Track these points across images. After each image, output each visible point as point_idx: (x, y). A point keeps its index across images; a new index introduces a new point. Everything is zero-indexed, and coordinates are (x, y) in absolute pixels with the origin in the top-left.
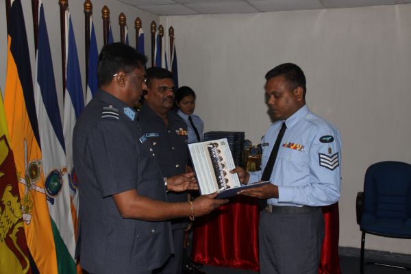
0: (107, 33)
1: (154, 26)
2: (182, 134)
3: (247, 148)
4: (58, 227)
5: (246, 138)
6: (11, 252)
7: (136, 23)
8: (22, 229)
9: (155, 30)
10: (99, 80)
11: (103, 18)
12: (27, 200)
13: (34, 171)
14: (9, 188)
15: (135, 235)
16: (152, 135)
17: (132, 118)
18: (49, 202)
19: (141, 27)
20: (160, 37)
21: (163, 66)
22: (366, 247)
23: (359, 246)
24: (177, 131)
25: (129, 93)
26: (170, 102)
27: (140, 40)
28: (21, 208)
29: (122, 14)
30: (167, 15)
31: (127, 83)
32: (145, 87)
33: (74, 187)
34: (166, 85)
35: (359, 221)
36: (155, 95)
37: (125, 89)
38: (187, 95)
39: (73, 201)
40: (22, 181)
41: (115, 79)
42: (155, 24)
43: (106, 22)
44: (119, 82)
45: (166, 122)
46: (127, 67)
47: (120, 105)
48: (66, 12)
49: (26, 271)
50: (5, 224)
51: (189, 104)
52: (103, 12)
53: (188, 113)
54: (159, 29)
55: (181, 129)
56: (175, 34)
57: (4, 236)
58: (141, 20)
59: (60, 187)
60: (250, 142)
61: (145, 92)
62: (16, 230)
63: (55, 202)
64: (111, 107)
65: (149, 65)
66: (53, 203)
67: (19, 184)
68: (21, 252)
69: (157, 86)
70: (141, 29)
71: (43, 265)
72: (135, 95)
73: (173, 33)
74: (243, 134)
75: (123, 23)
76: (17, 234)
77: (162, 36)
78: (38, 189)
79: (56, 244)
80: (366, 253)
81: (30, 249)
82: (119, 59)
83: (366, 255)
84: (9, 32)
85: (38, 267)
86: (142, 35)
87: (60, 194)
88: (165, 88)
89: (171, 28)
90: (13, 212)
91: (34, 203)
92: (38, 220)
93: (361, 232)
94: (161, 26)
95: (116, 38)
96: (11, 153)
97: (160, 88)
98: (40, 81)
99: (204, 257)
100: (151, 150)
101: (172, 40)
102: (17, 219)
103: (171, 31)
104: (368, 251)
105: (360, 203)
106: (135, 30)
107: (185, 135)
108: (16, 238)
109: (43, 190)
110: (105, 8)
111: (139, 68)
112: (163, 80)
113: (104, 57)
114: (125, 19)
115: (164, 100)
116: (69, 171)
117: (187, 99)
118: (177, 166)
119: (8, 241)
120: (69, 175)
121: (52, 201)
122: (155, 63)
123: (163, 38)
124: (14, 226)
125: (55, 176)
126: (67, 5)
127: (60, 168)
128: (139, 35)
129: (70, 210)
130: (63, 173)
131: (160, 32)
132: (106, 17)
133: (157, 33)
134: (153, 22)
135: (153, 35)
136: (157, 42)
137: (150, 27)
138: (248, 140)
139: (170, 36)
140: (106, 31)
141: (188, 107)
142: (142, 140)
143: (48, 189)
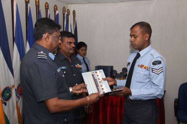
1: (64, 9)
2: (79, 67)
3: (114, 74)
4: (8, 118)
7: (54, 8)
9: (65, 11)
15: (56, 123)
16: (63, 68)
17: (53, 59)
18: (3, 105)
20: (68, 15)
21: (70, 31)
24: (76, 66)
26: (73, 50)
27: (57, 17)
29: (47, 3)
30: (72, 4)
31: (50, 40)
32: (60, 41)
33: (18, 96)
34: (71, 41)
36: (65, 46)
37: (49, 43)
38: (83, 46)
39: (18, 104)
41: (44, 37)
43: (38, 7)
44: (45, 39)
45: (70, 60)
47: (47, 51)
51: (84, 51)
52: (36, 2)
53: (83, 56)
54: (67, 11)
55: (78, 64)
56: (76, 14)
58: (57, 6)
59: (10, 96)
63: (7, 104)
64: (42, 52)
65: (62, 30)
66: (6, 105)
69: (66, 41)
70: (57, 11)
73: (75, 14)
74: (112, 67)
75: (47, 8)
77: (69, 15)
86: (58, 14)
87: (10, 100)
88: (71, 43)
89: (74, 11)
94: (68, 10)
95: (43, 15)
97: (68, 43)
100: (63, 76)
101: (74, 17)
103: (74, 12)
105: (176, 104)
106: (54, 12)
107: (80, 67)
111: (57, 31)
112: (70, 38)
113: (37, 25)
114: (48, 6)
115: (70, 49)
116: (16, 87)
118: (76, 84)
120: (16, 89)
121: (5, 104)
123: (69, 16)
125: (7, 90)
127: (11, 86)
128: (56, 14)
129: (16, 109)
130: (12, 88)
131: (68, 13)
132: (37, 4)
133: (66, 14)
134: (64, 8)
135: (64, 14)
136: (66, 18)
137: (62, 10)
138: (115, 70)
139: (73, 15)
140: (38, 12)
141: (83, 53)
142: (59, 70)
143: (3, 97)
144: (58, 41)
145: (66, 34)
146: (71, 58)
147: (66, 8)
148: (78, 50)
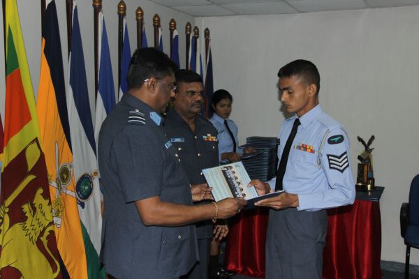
0: (141, 35)
1: (189, 27)
2: (211, 140)
4: (88, 231)
6: (42, 255)
7: (170, 24)
8: (52, 233)
9: (190, 31)
11: (137, 19)
12: (58, 203)
13: (65, 174)
14: (40, 191)
15: (161, 241)
17: (158, 123)
18: (79, 206)
19: (175, 29)
20: (195, 39)
22: (411, 262)
23: (404, 261)
24: (205, 137)
25: (158, 99)
26: (198, 107)
27: (174, 43)
28: (52, 211)
29: (156, 16)
30: (203, 16)
31: (157, 90)
32: (173, 94)
34: (195, 89)
35: (403, 234)
36: (183, 100)
37: (154, 95)
38: (224, 98)
40: (53, 185)
41: (145, 84)
43: (140, 24)
44: (149, 87)
45: (192, 127)
46: (159, 74)
48: (100, 14)
49: (56, 275)
50: (36, 226)
51: (226, 107)
52: (137, 14)
53: (224, 116)
54: (194, 31)
55: (209, 135)
57: (35, 238)
58: (176, 21)
59: (90, 191)
62: (47, 233)
63: (85, 205)
64: (137, 111)
66: (83, 208)
67: (50, 187)
68: (52, 255)
69: (185, 90)
70: (175, 31)
71: (73, 269)
72: (164, 101)
73: (209, 35)
75: (157, 25)
76: (48, 237)
77: (198, 37)
78: (68, 192)
79: (86, 249)
80: (411, 269)
81: (61, 252)
82: (151, 65)
83: (411, 271)
84: (44, 35)
85: (68, 271)
86: (177, 36)
87: (91, 198)
88: (193, 92)
89: (207, 29)
90: (44, 215)
91: (65, 207)
92: (68, 224)
93: (405, 246)
94: (196, 28)
95: (151, 43)
96: (42, 155)
97: (188, 92)
98: (72, 83)
99: (237, 266)
100: (176, 155)
101: (207, 42)
102: (48, 222)
103: (207, 33)
104: (413, 266)
105: (405, 215)
106: (169, 32)
107: (213, 141)
108: (47, 241)
109: (73, 194)
110: (139, 9)
113: (136, 61)
114: (159, 21)
115: (193, 105)
117: (224, 102)
119: (39, 244)
120: (100, 179)
121: (83, 205)
122: (189, 66)
123: (198, 40)
124: (44, 229)
125: (86, 179)
126: (100, 7)
127: (90, 172)
128: (174, 37)
129: (100, 215)
130: (94, 177)
131: (195, 34)
132: (140, 18)
133: (192, 35)
134: (189, 24)
135: (188, 37)
136: (192, 44)
137: (185, 28)
139: (205, 37)
140: (140, 33)
141: (225, 110)
142: (168, 145)
143: (79, 193)
146: (195, 122)
147: (192, 25)
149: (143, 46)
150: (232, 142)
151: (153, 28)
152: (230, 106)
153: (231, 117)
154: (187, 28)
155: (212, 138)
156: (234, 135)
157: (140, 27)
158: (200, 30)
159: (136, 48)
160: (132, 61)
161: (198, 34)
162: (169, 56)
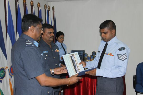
0: (25, 9)
1: (46, 6)
2: (57, 51)
3: (86, 57)
4: (3, 93)
5: (85, 53)
7: (38, 5)
9: (46, 8)
10: (22, 30)
11: (24, 3)
16: (46, 52)
17: (37, 46)
19: (40, 7)
20: (49, 11)
24: (55, 50)
25: (36, 35)
27: (40, 12)
29: (32, 1)
30: (51, 2)
31: (35, 31)
32: (42, 32)
33: (11, 75)
34: (51, 31)
35: (134, 88)
36: (47, 35)
37: (34, 33)
39: (11, 81)
41: (30, 29)
42: (46, 5)
43: (25, 5)
44: (31, 30)
46: (34, 24)
51: (62, 39)
53: (61, 42)
54: (48, 7)
58: (40, 3)
60: (87, 54)
61: (42, 34)
63: (2, 82)
64: (29, 41)
65: (44, 22)
66: (1, 82)
70: (40, 8)
72: (38, 35)
73: (54, 9)
74: (84, 51)
77: (49, 10)
82: (31, 21)
86: (41, 10)
87: (5, 78)
88: (51, 33)
95: (29, 12)
97: (48, 33)
101: (54, 12)
103: (53, 8)
105: (135, 80)
106: (37, 8)
111: (39, 24)
112: (50, 29)
113: (24, 20)
114: (33, 4)
115: (51, 38)
116: (9, 68)
117: (61, 36)
118: (56, 65)
120: (9, 70)
122: (46, 22)
123: (50, 11)
127: (4, 67)
128: (39, 10)
129: (9, 85)
130: (6, 69)
131: (48, 9)
132: (25, 2)
133: (47, 9)
134: (45, 5)
135: (45, 10)
136: (47, 13)
137: (44, 7)
138: (86, 54)
139: (53, 10)
140: (25, 8)
141: (61, 40)
144: (41, 32)
145: (47, 26)
146: (51, 45)
148: (57, 38)
149: (27, 14)
150: (65, 52)
151: (31, 6)
152: (63, 38)
153: (64, 43)
154: (45, 6)
155: (58, 51)
156: (65, 50)
157: (25, 6)
158: (50, 7)
159: (23, 15)
160: (23, 20)
161: (50, 9)
162: (38, 16)
